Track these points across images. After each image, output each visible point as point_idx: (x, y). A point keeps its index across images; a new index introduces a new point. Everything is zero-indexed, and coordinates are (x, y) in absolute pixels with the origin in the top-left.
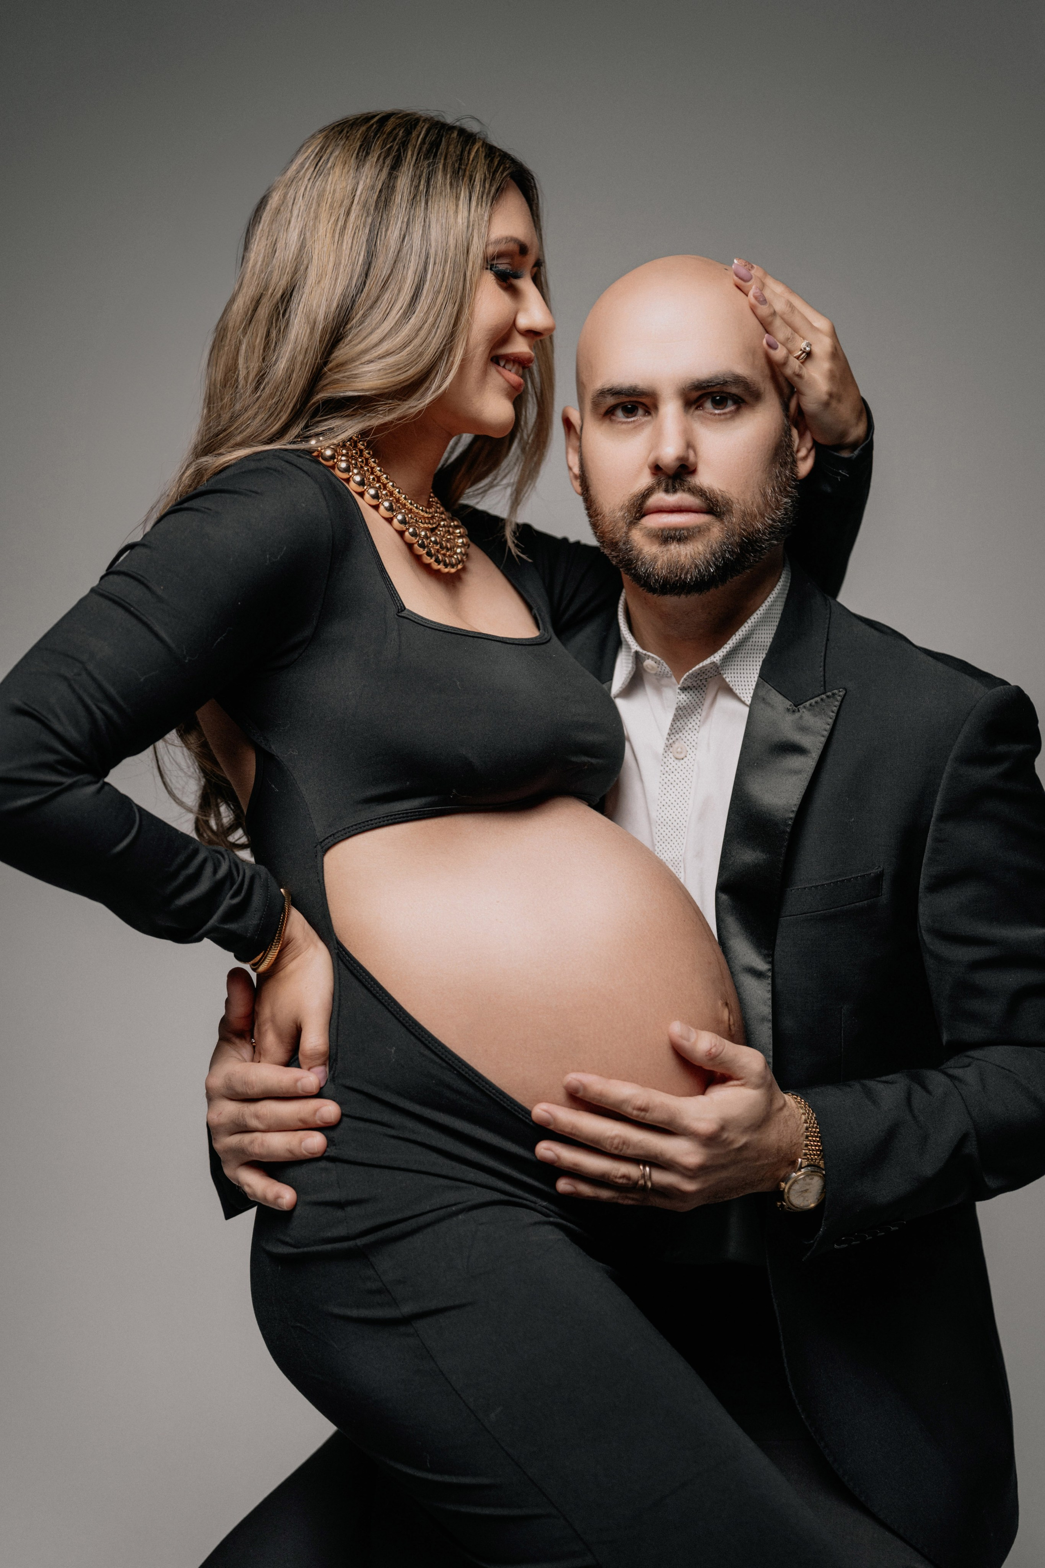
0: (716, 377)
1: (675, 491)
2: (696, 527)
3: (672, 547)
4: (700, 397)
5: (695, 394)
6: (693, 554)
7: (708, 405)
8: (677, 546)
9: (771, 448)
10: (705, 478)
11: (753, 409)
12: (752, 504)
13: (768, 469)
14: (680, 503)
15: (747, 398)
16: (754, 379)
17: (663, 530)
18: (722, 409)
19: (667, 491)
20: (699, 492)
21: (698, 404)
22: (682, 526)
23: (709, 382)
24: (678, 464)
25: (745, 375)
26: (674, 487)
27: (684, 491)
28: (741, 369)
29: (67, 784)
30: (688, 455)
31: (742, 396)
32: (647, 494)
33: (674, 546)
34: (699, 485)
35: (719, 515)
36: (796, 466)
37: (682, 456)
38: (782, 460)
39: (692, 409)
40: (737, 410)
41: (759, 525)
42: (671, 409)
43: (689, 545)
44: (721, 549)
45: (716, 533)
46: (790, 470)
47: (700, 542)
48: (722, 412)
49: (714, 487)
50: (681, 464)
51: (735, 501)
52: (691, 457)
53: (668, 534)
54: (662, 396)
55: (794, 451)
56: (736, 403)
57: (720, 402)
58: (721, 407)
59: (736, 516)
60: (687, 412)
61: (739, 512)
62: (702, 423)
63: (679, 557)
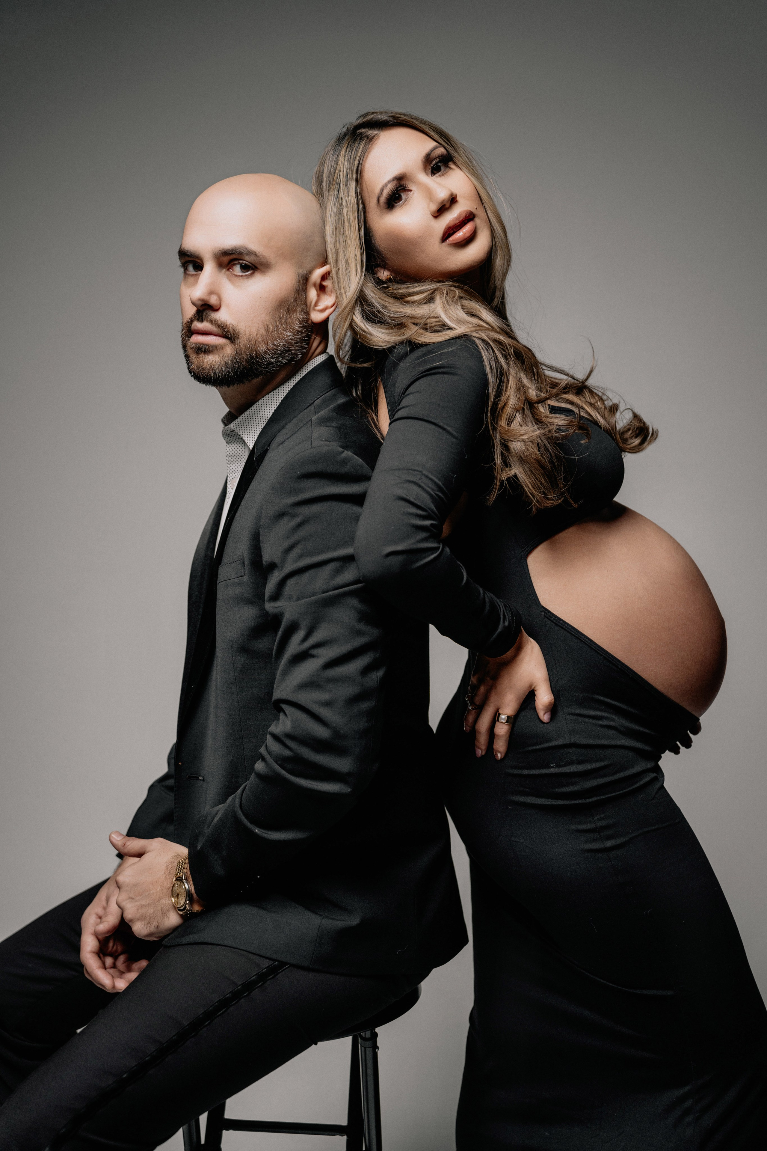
1: (202, 321)
2: (215, 345)
4: (229, 262)
5: (226, 259)
6: (212, 361)
7: (237, 269)
10: (223, 316)
11: (264, 274)
12: (257, 335)
13: (271, 313)
14: (207, 330)
15: (258, 266)
16: (265, 254)
17: (196, 344)
19: (198, 320)
20: (218, 324)
21: (228, 266)
22: (206, 343)
23: (231, 251)
24: (200, 303)
25: (255, 251)
26: (203, 319)
27: (207, 321)
28: (252, 246)
30: (212, 298)
31: (256, 265)
32: (191, 321)
33: (202, 356)
34: (218, 319)
35: (231, 339)
36: (308, 313)
37: (206, 298)
38: (288, 309)
39: (224, 270)
40: (253, 274)
41: (262, 348)
42: (209, 267)
43: (210, 356)
44: (232, 361)
45: (229, 350)
46: (299, 315)
47: (218, 355)
48: (245, 274)
49: (228, 322)
50: (203, 303)
51: (242, 331)
52: (213, 300)
53: (199, 347)
54: (204, 259)
55: (308, 304)
56: (252, 269)
57: (245, 268)
58: (245, 271)
59: (243, 340)
60: (220, 272)
61: (245, 339)
62: (230, 280)
63: (203, 363)
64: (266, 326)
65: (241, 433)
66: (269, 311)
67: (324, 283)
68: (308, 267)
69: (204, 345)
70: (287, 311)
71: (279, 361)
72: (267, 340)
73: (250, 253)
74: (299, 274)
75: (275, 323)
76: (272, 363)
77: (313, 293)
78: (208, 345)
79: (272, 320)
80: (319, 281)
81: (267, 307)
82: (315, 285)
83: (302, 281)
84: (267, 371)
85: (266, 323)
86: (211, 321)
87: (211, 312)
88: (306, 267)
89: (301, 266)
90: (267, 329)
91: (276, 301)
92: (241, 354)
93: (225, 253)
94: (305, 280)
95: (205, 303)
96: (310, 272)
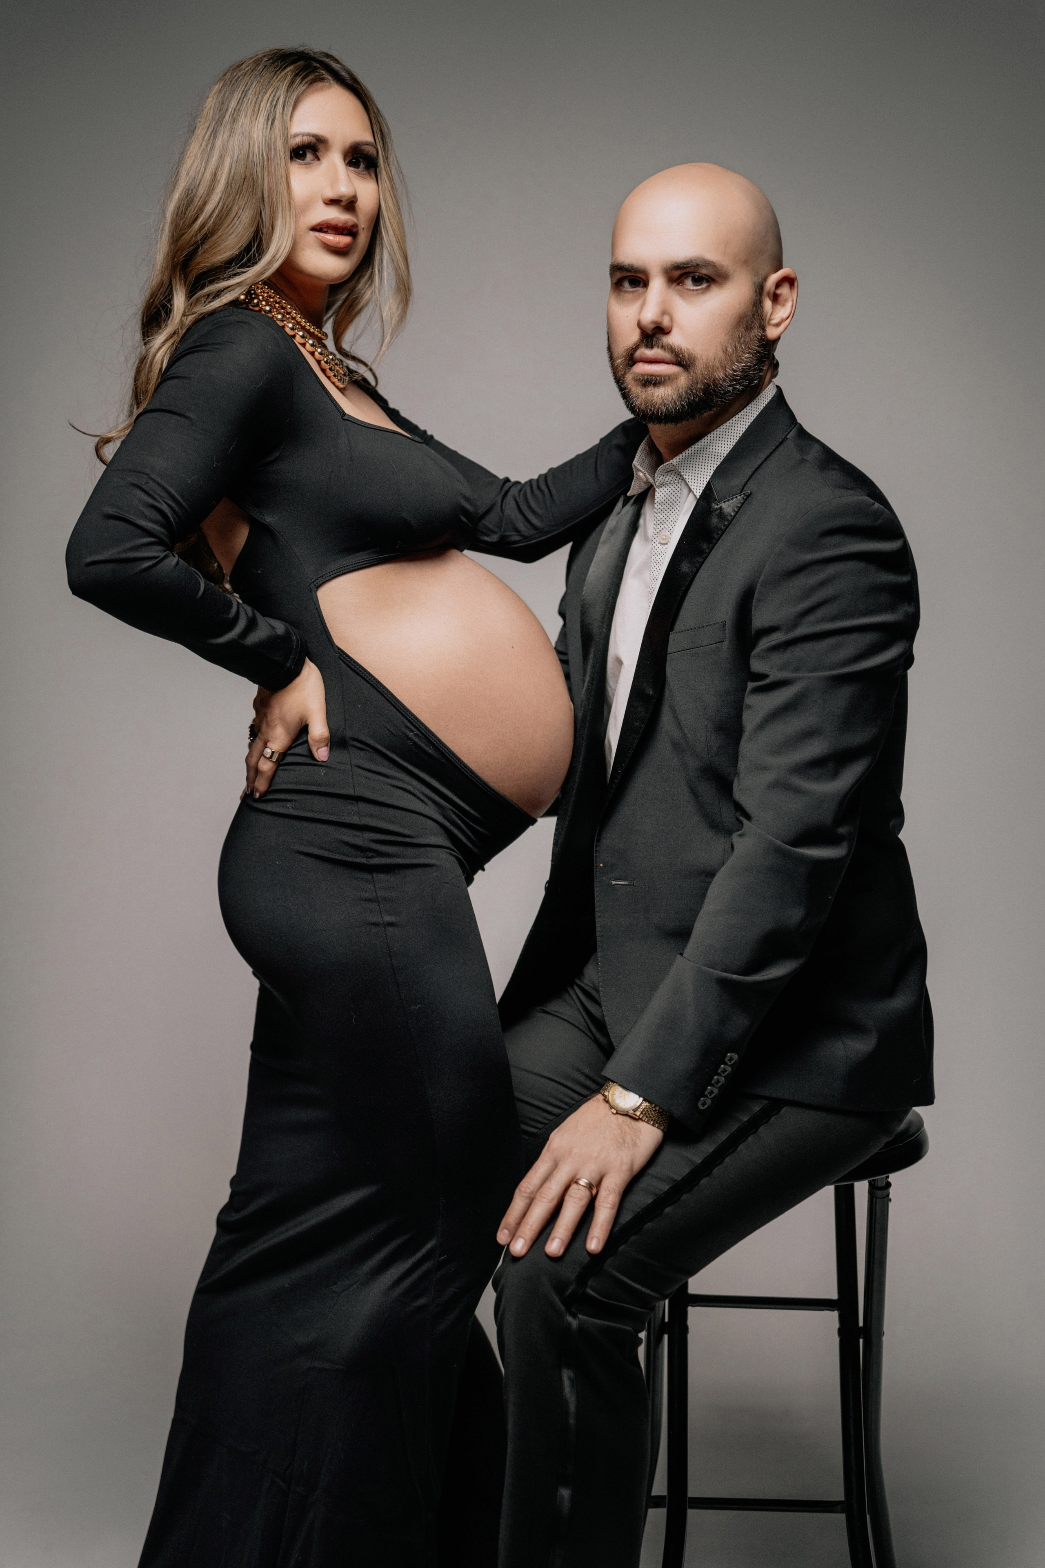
0: (691, 261)
1: (652, 347)
2: (667, 376)
3: (649, 389)
4: (681, 276)
5: (677, 273)
6: (663, 394)
7: (689, 283)
8: (653, 388)
9: (734, 316)
10: (675, 339)
11: (722, 287)
12: (714, 359)
13: (730, 333)
14: (656, 357)
15: (716, 278)
16: (723, 264)
17: (643, 375)
18: (700, 285)
19: (647, 347)
20: (671, 349)
21: (679, 281)
22: (657, 373)
23: (684, 264)
24: (653, 326)
25: (714, 261)
26: (652, 344)
27: (658, 347)
28: (712, 256)
29: (162, 556)
30: (663, 319)
31: (713, 277)
32: (636, 347)
33: (651, 390)
34: (671, 343)
35: (686, 367)
36: (763, 329)
37: (659, 320)
38: (747, 326)
39: (674, 285)
40: (708, 287)
41: (720, 375)
42: (657, 284)
43: (661, 388)
44: (686, 392)
45: (684, 380)
46: (756, 332)
47: (670, 387)
48: (698, 288)
49: (682, 346)
50: (656, 326)
51: (699, 356)
52: (666, 322)
53: (647, 379)
54: (651, 273)
55: (764, 318)
56: (708, 281)
57: (697, 281)
58: (698, 284)
59: (699, 368)
60: (669, 287)
61: (702, 365)
62: (681, 296)
63: (653, 397)
64: (724, 348)
65: (682, 471)
66: (728, 331)
67: (778, 292)
68: (763, 272)
69: (652, 375)
70: (746, 328)
71: (736, 388)
72: (725, 364)
73: (708, 264)
74: (755, 283)
75: (734, 344)
76: (729, 391)
77: (768, 304)
78: (660, 376)
79: (730, 340)
80: (773, 289)
81: (726, 325)
82: (768, 294)
83: (758, 291)
84: (722, 402)
85: (724, 345)
86: (663, 347)
87: (662, 336)
88: (761, 274)
89: (756, 274)
90: (725, 351)
91: (736, 317)
92: (697, 383)
93: (677, 267)
94: (760, 289)
95: (659, 325)
96: (765, 279)
